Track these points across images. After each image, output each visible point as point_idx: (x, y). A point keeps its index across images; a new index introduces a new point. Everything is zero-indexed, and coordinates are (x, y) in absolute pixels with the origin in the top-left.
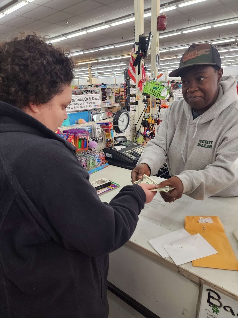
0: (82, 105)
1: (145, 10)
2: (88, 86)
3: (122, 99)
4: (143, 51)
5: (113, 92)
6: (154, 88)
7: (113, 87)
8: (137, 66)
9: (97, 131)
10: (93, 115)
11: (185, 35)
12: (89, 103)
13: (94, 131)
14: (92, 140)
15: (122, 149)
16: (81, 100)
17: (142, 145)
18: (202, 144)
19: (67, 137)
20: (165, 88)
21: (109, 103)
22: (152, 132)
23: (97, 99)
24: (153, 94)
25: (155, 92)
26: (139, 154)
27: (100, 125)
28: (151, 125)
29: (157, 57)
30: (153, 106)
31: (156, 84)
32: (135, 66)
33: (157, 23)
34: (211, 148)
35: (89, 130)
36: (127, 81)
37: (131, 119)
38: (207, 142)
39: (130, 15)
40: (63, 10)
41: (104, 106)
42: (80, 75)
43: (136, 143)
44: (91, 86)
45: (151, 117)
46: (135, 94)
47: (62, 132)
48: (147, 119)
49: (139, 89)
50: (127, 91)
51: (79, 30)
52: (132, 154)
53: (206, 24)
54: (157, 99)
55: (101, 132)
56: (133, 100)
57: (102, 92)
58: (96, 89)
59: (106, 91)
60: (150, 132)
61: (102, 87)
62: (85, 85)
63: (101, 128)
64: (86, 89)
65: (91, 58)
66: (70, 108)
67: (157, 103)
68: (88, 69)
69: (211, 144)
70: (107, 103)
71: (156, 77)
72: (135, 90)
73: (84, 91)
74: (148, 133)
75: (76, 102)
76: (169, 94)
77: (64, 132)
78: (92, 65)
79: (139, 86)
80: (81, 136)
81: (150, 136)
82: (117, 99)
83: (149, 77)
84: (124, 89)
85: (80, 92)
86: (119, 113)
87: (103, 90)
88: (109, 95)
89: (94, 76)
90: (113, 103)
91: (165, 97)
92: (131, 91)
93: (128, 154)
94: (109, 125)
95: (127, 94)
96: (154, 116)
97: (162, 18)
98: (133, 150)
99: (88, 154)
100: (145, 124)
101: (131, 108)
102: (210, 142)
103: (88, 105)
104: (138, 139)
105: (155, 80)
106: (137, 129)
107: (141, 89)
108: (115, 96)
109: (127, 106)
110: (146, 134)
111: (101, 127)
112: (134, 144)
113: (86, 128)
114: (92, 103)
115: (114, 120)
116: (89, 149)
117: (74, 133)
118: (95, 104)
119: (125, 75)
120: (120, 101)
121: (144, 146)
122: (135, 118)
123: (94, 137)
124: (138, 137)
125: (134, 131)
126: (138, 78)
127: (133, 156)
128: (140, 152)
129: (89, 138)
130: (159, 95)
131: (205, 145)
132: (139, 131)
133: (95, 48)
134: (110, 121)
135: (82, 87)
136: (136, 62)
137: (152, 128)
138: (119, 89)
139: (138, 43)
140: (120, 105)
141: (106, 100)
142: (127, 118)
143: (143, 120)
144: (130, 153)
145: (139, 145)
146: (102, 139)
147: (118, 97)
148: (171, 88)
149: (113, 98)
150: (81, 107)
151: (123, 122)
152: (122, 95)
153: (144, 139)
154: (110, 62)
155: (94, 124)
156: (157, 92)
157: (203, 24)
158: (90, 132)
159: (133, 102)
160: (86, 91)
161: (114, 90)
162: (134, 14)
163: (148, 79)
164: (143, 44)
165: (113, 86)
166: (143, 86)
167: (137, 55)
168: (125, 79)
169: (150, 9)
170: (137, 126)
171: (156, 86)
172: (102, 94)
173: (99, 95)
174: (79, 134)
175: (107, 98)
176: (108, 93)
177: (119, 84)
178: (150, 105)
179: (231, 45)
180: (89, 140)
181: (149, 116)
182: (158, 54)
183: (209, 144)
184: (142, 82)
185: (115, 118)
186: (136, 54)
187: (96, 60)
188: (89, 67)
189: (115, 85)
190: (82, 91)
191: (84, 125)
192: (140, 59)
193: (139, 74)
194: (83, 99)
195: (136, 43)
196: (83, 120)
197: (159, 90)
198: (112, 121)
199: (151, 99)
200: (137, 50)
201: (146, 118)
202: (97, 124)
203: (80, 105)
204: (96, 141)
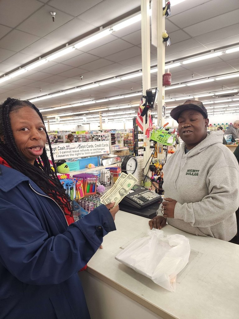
0: (93, 151)
1: (151, 67)
2: (98, 132)
3: (130, 143)
4: (150, 103)
5: (122, 137)
6: (161, 136)
7: (122, 132)
8: (145, 116)
9: (106, 175)
10: (102, 160)
11: (189, 87)
12: (99, 149)
13: (102, 176)
14: (100, 184)
15: (129, 193)
16: (92, 146)
17: (150, 189)
18: (191, 173)
19: (77, 181)
20: (171, 136)
21: (118, 147)
22: (159, 176)
23: (107, 145)
24: (159, 141)
25: (161, 139)
26: (146, 199)
27: (108, 169)
28: (158, 170)
29: (164, 108)
30: (160, 152)
31: (163, 133)
32: (143, 116)
33: (163, 79)
34: (198, 175)
35: (98, 175)
36: (135, 128)
37: (138, 164)
38: (194, 171)
39: (138, 71)
40: (79, 66)
41: (114, 150)
42: (91, 121)
43: (143, 187)
44: (102, 131)
45: (158, 162)
46: (143, 139)
47: (72, 177)
48: (155, 164)
49: (146, 136)
50: (135, 136)
51: (92, 83)
52: (139, 199)
53: (209, 78)
54: (164, 146)
55: (109, 176)
56: (140, 144)
57: (112, 136)
58: (106, 134)
59: (116, 136)
60: (158, 177)
61: (111, 133)
62: (96, 130)
63: (110, 173)
64: (97, 134)
65: (102, 107)
66: (81, 154)
67: (164, 149)
68: (99, 116)
69: (198, 172)
70: (116, 147)
71: (163, 125)
72: (143, 136)
73: (95, 136)
74: (156, 177)
75: (86, 149)
76: (175, 141)
77: (74, 176)
78: (103, 112)
79: (146, 134)
80: (90, 181)
81: (158, 181)
82: (126, 142)
83: (156, 126)
84: (133, 135)
85: (91, 137)
86: (127, 158)
87: (113, 135)
88: (118, 140)
89: (105, 122)
90: (121, 147)
91: (172, 144)
92: (139, 136)
93: (136, 199)
94: (118, 170)
95: (135, 139)
96: (161, 162)
97: (167, 76)
98: (140, 195)
99: (95, 198)
100: (152, 168)
101: (139, 152)
102: (196, 171)
103: (98, 151)
104: (146, 183)
105: (161, 129)
106: (145, 173)
107: (148, 137)
108: (124, 140)
109: (136, 150)
110: (154, 179)
111: (110, 171)
112: (142, 188)
113: (95, 173)
114: (102, 149)
115: (122, 165)
116: (97, 193)
117: (83, 177)
118: (105, 151)
119: (133, 121)
120: (129, 145)
121: (151, 191)
122: (143, 163)
123: (103, 181)
124: (146, 181)
125: (142, 175)
126: (145, 126)
127: (141, 201)
128: (147, 197)
129: (98, 183)
130: (166, 142)
131: (193, 173)
132: (146, 175)
133: (106, 98)
134: (118, 166)
135: (93, 132)
136: (144, 113)
137: (160, 173)
138: (128, 134)
139: (146, 96)
140: (129, 149)
141: (115, 144)
142: (135, 163)
143: (151, 164)
144: (138, 198)
145: (146, 189)
146: (110, 183)
147: (127, 141)
148: (177, 136)
149: (122, 142)
150: (92, 153)
151: (131, 166)
152: (130, 140)
153: (152, 183)
154: (120, 110)
155: (103, 169)
156: (164, 139)
157: (206, 78)
158: (98, 176)
159: (141, 146)
160: (96, 136)
161: (123, 135)
162: (141, 70)
163: (155, 128)
164: (150, 97)
165: (122, 130)
166: (150, 134)
167: (145, 107)
168: (134, 125)
169: (156, 66)
170: (145, 170)
171: (162, 134)
172: (112, 139)
173: (109, 142)
174: (88, 179)
175: (117, 142)
176: (117, 138)
177: (128, 130)
178: (158, 151)
179: (233, 95)
180: (97, 184)
181: (156, 161)
182: (164, 105)
183: (196, 172)
184: (149, 131)
185: (123, 162)
186: (143, 106)
187: (107, 108)
188: (100, 114)
189: (124, 131)
190: (93, 136)
191: (93, 170)
192: (147, 111)
193: (146, 123)
194: (94, 146)
195: (143, 97)
196: (92, 165)
197: (165, 138)
198: (120, 165)
199: (158, 145)
200: (144, 102)
201: (153, 163)
202: (106, 168)
203: (90, 152)
204: (104, 185)
